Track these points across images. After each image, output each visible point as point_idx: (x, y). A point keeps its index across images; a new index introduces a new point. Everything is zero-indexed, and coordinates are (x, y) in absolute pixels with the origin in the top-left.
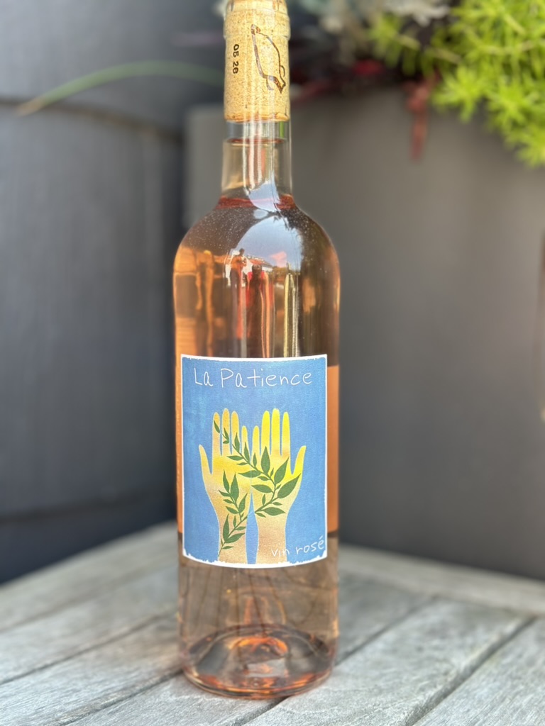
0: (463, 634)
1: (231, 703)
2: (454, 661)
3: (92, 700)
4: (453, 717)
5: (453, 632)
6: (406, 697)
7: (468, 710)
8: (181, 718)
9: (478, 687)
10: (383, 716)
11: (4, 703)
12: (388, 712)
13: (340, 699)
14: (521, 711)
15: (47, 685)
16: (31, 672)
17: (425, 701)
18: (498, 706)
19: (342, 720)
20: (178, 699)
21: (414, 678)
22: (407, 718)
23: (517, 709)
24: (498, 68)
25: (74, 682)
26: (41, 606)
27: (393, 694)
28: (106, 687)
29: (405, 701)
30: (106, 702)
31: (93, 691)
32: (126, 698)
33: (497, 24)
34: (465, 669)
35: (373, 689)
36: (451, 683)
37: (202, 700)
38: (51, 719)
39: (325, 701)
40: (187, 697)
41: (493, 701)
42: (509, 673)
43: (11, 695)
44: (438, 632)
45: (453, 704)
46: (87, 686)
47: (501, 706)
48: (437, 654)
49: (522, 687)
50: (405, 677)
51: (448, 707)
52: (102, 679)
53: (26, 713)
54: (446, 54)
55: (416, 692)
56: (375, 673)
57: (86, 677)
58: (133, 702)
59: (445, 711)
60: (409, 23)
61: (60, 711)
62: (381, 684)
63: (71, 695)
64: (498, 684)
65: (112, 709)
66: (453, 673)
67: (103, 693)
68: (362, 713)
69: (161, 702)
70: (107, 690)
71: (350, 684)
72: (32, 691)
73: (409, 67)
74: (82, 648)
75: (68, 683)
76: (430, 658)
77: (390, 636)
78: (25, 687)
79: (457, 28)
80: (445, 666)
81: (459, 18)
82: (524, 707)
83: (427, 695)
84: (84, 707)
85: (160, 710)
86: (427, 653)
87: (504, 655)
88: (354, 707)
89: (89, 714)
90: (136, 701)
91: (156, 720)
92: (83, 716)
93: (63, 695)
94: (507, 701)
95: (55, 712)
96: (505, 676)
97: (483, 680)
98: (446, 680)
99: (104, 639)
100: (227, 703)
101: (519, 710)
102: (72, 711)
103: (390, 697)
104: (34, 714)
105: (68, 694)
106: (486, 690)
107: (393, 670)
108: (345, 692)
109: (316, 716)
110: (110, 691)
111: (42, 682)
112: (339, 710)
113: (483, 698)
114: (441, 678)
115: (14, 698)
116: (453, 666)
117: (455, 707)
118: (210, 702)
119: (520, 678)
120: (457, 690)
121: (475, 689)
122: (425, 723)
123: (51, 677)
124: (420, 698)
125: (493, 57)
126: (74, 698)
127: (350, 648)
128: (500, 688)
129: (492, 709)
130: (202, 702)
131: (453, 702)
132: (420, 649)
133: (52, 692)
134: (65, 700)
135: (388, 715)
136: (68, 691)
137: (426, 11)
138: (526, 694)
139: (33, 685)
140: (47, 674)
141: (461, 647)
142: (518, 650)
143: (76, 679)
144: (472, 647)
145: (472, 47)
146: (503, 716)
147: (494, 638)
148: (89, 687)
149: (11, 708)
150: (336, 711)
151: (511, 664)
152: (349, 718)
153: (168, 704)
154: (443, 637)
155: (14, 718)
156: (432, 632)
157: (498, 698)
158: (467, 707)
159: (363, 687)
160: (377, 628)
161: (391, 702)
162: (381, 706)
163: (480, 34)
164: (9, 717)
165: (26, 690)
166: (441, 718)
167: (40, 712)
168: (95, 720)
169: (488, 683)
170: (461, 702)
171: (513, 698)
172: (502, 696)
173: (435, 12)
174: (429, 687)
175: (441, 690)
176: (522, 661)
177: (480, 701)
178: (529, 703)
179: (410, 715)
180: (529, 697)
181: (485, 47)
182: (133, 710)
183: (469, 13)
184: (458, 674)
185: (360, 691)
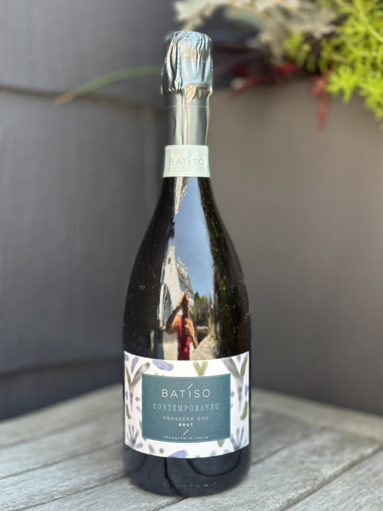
0: (334, 454)
2: (323, 471)
3: (78, 485)
4: (312, 507)
5: (328, 452)
6: (284, 493)
7: (323, 504)
8: (132, 499)
9: (335, 489)
10: (264, 504)
11: (22, 485)
12: (269, 502)
14: (360, 506)
15: (52, 475)
16: (46, 465)
17: (296, 497)
18: (345, 501)
19: (236, 505)
21: (293, 481)
22: (281, 506)
23: (357, 504)
24: (368, 67)
25: (69, 473)
27: (276, 491)
28: (89, 477)
29: (282, 495)
30: (87, 487)
31: (80, 479)
33: (367, 36)
34: (330, 476)
35: (263, 487)
36: (318, 485)
38: (48, 496)
41: (342, 498)
42: (359, 480)
43: (27, 480)
44: (318, 452)
46: (77, 476)
47: (347, 502)
48: (313, 466)
49: (365, 490)
50: (286, 480)
51: (310, 501)
52: (88, 472)
53: (34, 491)
54: (336, 57)
55: (291, 490)
56: (268, 476)
57: (78, 471)
58: (103, 488)
60: (308, 38)
61: (55, 491)
62: (269, 484)
64: (349, 487)
65: (89, 491)
66: (320, 479)
67: (86, 481)
68: (251, 501)
69: (121, 489)
70: (88, 479)
71: (249, 483)
72: (41, 478)
73: (311, 66)
74: (81, 452)
75: (66, 474)
76: (306, 469)
77: (284, 453)
78: (38, 475)
79: (343, 38)
82: (362, 503)
83: (299, 492)
85: (119, 494)
86: (307, 465)
87: (359, 469)
88: (247, 498)
89: (74, 494)
90: (106, 487)
91: (115, 500)
92: (70, 495)
93: (61, 481)
94: (352, 499)
95: (53, 491)
96: (355, 483)
97: (340, 484)
98: (314, 484)
99: (97, 447)
101: (358, 505)
102: (63, 491)
103: (273, 493)
104: (38, 492)
106: (339, 491)
107: (279, 475)
108: (243, 488)
109: (220, 502)
110: (90, 480)
111: (49, 473)
112: (236, 499)
113: (336, 496)
114: (312, 482)
115: (29, 482)
116: (321, 474)
117: (315, 501)
119: (365, 484)
121: (332, 490)
123: (56, 469)
124: (293, 494)
125: (364, 59)
126: (67, 483)
127: (255, 460)
128: (349, 490)
129: (340, 504)
131: (315, 498)
132: (302, 462)
133: (54, 479)
134: (61, 484)
135: (268, 504)
136: (64, 479)
137: (320, 28)
138: (366, 494)
139: (43, 474)
140: (54, 468)
141: (330, 462)
142: (369, 466)
143: (72, 471)
144: (338, 463)
145: (350, 52)
146: (345, 508)
147: (356, 457)
149: (25, 488)
150: (234, 500)
151: (362, 475)
152: (242, 505)
153: (125, 490)
154: (320, 455)
155: (26, 494)
157: (346, 496)
158: (323, 502)
159: (257, 485)
160: (278, 447)
161: (272, 496)
162: (265, 498)
163: (355, 45)
164: (22, 493)
166: (304, 508)
167: (42, 491)
168: (76, 498)
169: (342, 487)
170: (320, 498)
171: (356, 497)
172: (349, 495)
173: (326, 29)
174: (301, 487)
175: (310, 490)
176: (370, 473)
177: (333, 498)
178: (367, 501)
179: (284, 505)
180: (368, 497)
181: (359, 52)
182: (102, 493)
183: (348, 30)
184: (324, 480)
185: (254, 488)
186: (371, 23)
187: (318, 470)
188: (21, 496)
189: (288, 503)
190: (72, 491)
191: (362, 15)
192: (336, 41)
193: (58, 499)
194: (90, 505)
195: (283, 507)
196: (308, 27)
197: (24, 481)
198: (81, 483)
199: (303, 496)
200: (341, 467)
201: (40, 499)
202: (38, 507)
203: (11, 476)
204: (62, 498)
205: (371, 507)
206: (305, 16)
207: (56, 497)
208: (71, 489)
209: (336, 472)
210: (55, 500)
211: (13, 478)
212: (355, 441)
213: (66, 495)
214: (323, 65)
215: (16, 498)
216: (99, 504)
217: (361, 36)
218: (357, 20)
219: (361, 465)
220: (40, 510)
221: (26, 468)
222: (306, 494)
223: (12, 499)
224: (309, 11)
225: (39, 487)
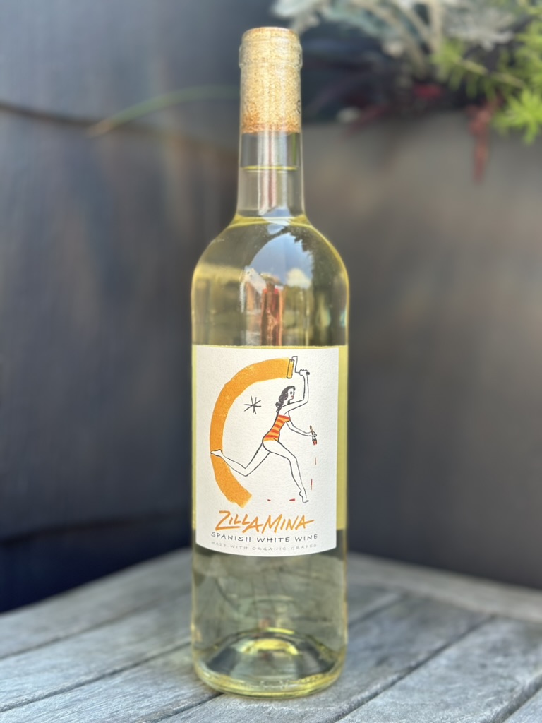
0: (525, 653)
1: (300, 713)
2: (519, 678)
3: (164, 706)
5: (515, 650)
6: (473, 712)
11: (79, 707)
13: (408, 712)
15: (119, 690)
16: (102, 677)
17: (492, 716)
20: (248, 707)
21: (480, 694)
25: (144, 688)
26: (105, 614)
27: (460, 709)
28: (177, 694)
29: (473, 716)
30: (178, 708)
31: (164, 697)
32: (196, 705)
34: (530, 686)
35: (440, 703)
36: (517, 699)
37: (271, 708)
39: (393, 714)
40: (256, 706)
43: (85, 699)
44: (501, 649)
46: (158, 692)
48: (500, 671)
50: (471, 693)
52: (171, 685)
53: (101, 716)
55: (482, 707)
56: (440, 688)
57: (156, 683)
58: (204, 710)
61: (135, 715)
62: (448, 698)
63: (143, 700)
65: (184, 715)
66: (518, 689)
67: (174, 699)
69: (231, 710)
70: (178, 696)
71: (417, 698)
72: (105, 696)
73: (471, 90)
74: (149, 655)
75: (139, 689)
76: (494, 675)
77: (452, 652)
78: (97, 691)
79: (524, 51)
80: (510, 683)
81: (522, 44)
83: (494, 710)
84: (157, 712)
85: (231, 718)
86: (490, 670)
88: (422, 720)
89: (162, 719)
90: (207, 708)
93: (135, 700)
95: (130, 716)
98: (512, 697)
99: (169, 647)
100: (296, 713)
102: (146, 715)
103: (457, 712)
104: (109, 718)
105: (140, 699)
107: (458, 685)
108: (412, 706)
110: (180, 698)
111: (114, 687)
114: (508, 695)
115: (88, 702)
116: (518, 683)
118: (279, 711)
120: (524, 707)
123: (122, 682)
124: (488, 713)
126: (146, 703)
127: (413, 663)
130: (271, 711)
131: (521, 718)
132: (483, 666)
133: (124, 696)
134: (138, 705)
136: (140, 697)
137: (490, 35)
139: (106, 690)
140: (118, 679)
141: (525, 665)
143: (147, 685)
144: (536, 666)
148: (160, 693)
149: (86, 711)
153: (238, 712)
154: (506, 655)
156: (494, 650)
159: (430, 701)
160: (439, 644)
162: (449, 719)
165: (99, 694)
167: (115, 716)
170: (528, 718)
174: (495, 702)
175: (510, 706)
183: (534, 39)
184: (523, 691)
185: (427, 705)
187: (510, 677)
196: (472, 33)
197: (79, 700)
198: (167, 703)
199: (501, 716)
209: (536, 679)
225: (107, 709)
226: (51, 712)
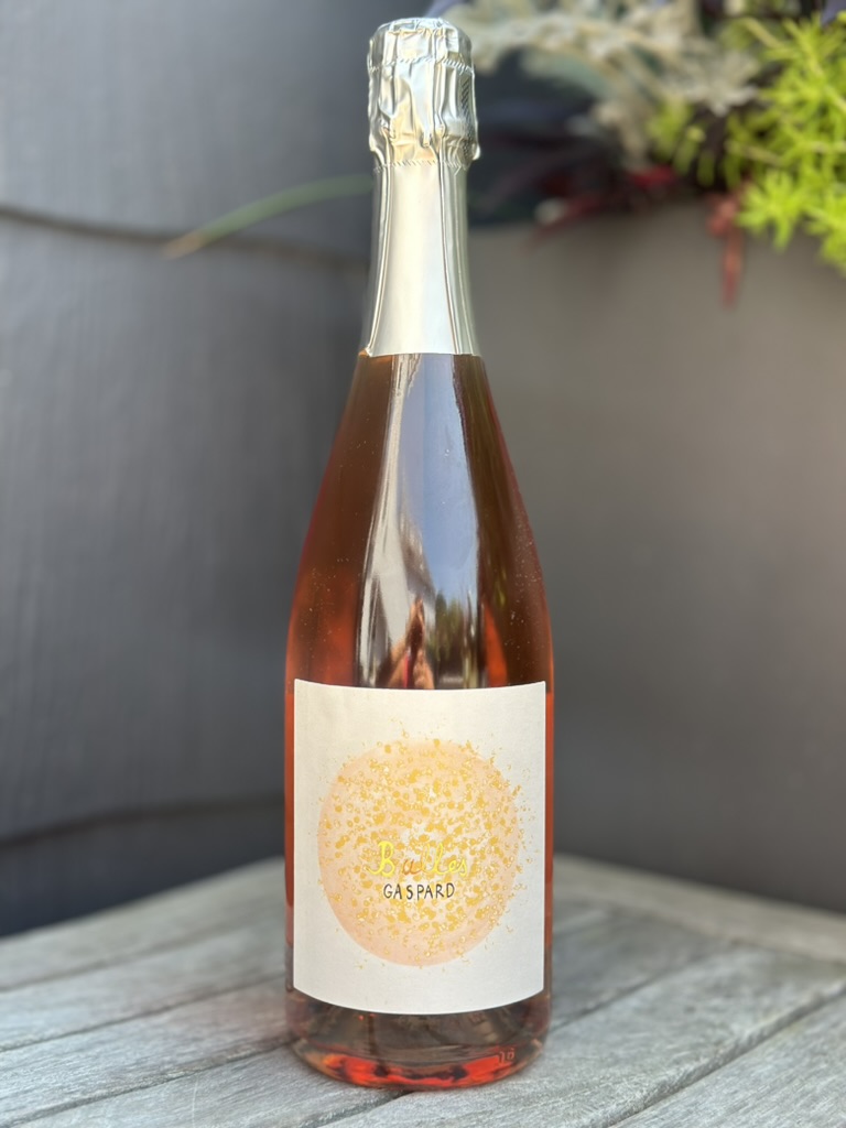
0: (758, 994)
2: (735, 1027)
4: (710, 1099)
5: (746, 990)
6: (651, 1070)
7: (736, 1092)
9: (759, 1063)
10: (610, 1092)
11: (98, 1050)
12: (619, 1089)
14: (813, 1096)
15: (161, 1031)
16: (147, 1013)
17: (678, 1078)
18: (782, 1087)
19: (550, 1094)
21: (670, 1047)
22: (645, 1097)
23: (808, 1093)
24: (828, 172)
25: (197, 1029)
27: (634, 1066)
29: (648, 1075)
31: (220, 1040)
33: (824, 110)
34: (750, 1038)
35: (607, 1058)
36: (723, 1055)
38: (155, 1072)
41: (775, 1081)
42: (811, 1046)
43: (110, 1041)
44: (726, 989)
45: (717, 1082)
46: (213, 1034)
47: (786, 1088)
48: (713, 1017)
49: (823, 1066)
50: (657, 1045)
53: (124, 1062)
54: (760, 153)
55: (666, 1065)
56: (617, 1038)
57: (216, 1024)
59: (702, 1091)
60: (700, 113)
62: (621, 1052)
63: (188, 1044)
64: (790, 1060)
65: (238, 1065)
66: (729, 1043)
68: (581, 1086)
70: (239, 1041)
71: (576, 1051)
73: (706, 173)
75: (189, 1030)
76: (700, 1022)
77: (652, 992)
79: (774, 114)
80: (720, 1033)
82: (818, 1092)
83: (682, 1069)
86: (700, 1014)
87: (812, 1023)
88: (573, 1079)
89: (207, 1068)
92: (197, 1071)
93: (179, 1043)
94: (796, 1083)
95: (163, 1063)
96: (802, 1051)
97: (770, 1054)
98: (716, 1052)
101: (810, 1095)
102: (186, 1063)
103: (626, 1070)
104: (134, 1065)
105: (186, 1042)
106: (770, 1067)
107: (642, 1035)
110: (242, 1043)
112: (550, 1082)
113: (762, 1077)
114: (711, 1049)
115: (113, 1045)
116: (732, 1033)
117: (717, 1087)
119: (824, 1054)
121: (754, 1065)
122: (667, 1104)
124: (671, 1072)
125: (818, 158)
126: (192, 1048)
127: (591, 1004)
128: (791, 1066)
129: (769, 1092)
131: (717, 1081)
132: (690, 1010)
133: (165, 1039)
134: (181, 1050)
137: (725, 93)
138: (826, 1074)
139: (142, 1030)
140: (165, 1018)
141: (751, 1010)
142: (834, 1018)
143: (202, 1025)
144: (767, 1011)
145: (789, 143)
146: (782, 1102)
147: (805, 999)
148: (216, 1036)
149: (106, 1056)
150: (545, 1083)
151: (818, 1036)
152: (562, 1093)
154: (729, 996)
155: (107, 1068)
156: (718, 989)
157: (783, 1078)
158: (734, 1088)
159: (594, 1054)
160: (638, 979)
161: (627, 1076)
162: (611, 1080)
163: (800, 127)
164: (100, 1067)
165: (132, 1035)
166: (693, 1099)
167: (142, 1063)
168: (212, 1076)
169: (775, 1059)
170: (728, 1081)
171: (806, 1079)
172: (791, 1075)
173: (738, 96)
174: (688, 1059)
175: (708, 1065)
176: (836, 1032)
177: (757, 1081)
178: (827, 1086)
179: (652, 1094)
180: (830, 1079)
181: (807, 143)
182: (266, 1067)
183: (783, 95)
184: (737, 1046)
185: (588, 1060)
186: (833, 80)
187: (723, 1026)
188: (97, 1072)
189: (661, 1091)
190: (204, 1062)
191: (813, 65)
192: (759, 120)
193: (172, 1079)
194: (242, 1091)
195: (649, 1098)
196: (698, 91)
197: (102, 1043)
198: (221, 1048)
199: (693, 1077)
200: (773, 1018)
201: (138, 1078)
202: (134, 1093)
203: (75, 1033)
204: (182, 1076)
205: (837, 1098)
206: (692, 68)
207: (170, 1075)
208: (201, 1060)
209: (762, 1030)
210: (169, 1080)
211: (79, 1036)
212: (805, 967)
213: (191, 1071)
214: (731, 171)
215: (87, 1076)
216: (262, 1089)
217: (812, 108)
218: (803, 74)
219: (816, 1015)
220: (138, 1098)
221: (107, 1018)
222: (697, 1073)
223: (80, 1078)
224: (701, 58)
225: (135, 1054)
226: (57, 1055)
